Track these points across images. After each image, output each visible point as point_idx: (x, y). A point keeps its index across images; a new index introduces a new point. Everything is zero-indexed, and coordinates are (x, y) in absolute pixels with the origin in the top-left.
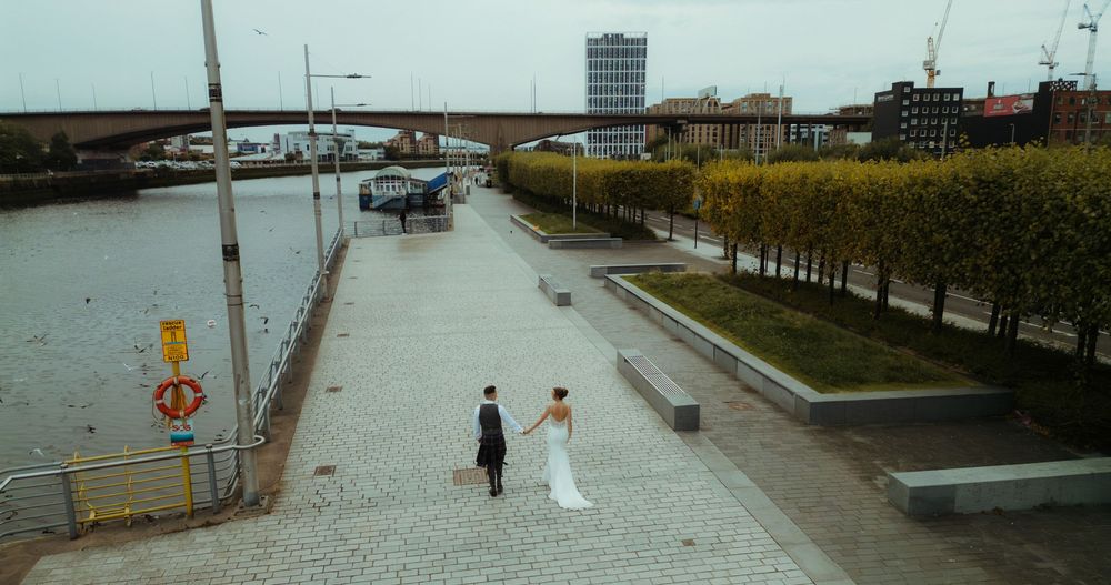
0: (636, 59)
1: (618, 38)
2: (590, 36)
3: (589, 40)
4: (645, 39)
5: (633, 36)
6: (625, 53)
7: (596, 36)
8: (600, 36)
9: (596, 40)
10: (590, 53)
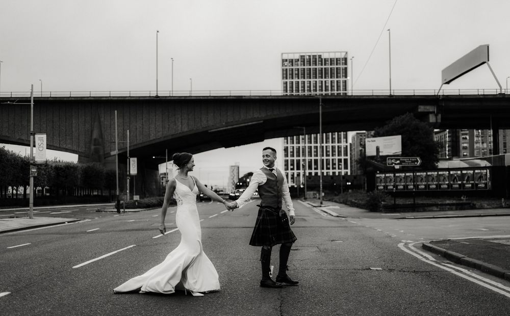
0: (335, 80)
1: (316, 59)
2: (285, 57)
3: (284, 61)
4: (346, 59)
5: (332, 56)
6: (324, 73)
7: (291, 57)
8: (297, 57)
9: (291, 61)
10: (285, 74)
